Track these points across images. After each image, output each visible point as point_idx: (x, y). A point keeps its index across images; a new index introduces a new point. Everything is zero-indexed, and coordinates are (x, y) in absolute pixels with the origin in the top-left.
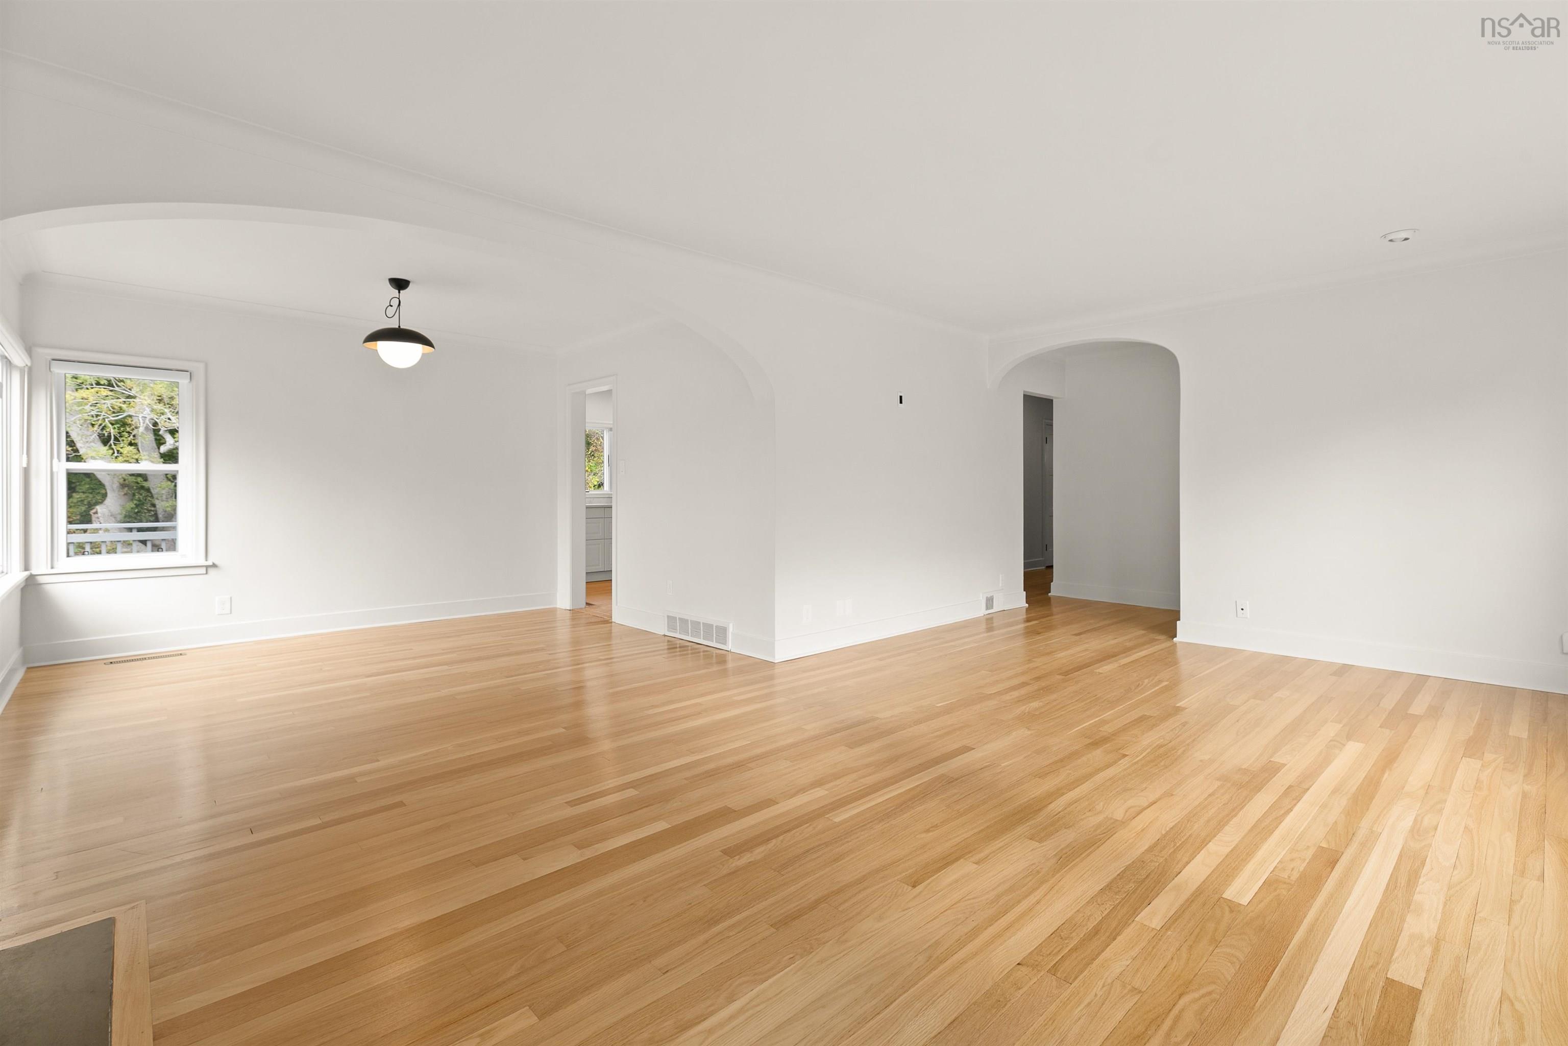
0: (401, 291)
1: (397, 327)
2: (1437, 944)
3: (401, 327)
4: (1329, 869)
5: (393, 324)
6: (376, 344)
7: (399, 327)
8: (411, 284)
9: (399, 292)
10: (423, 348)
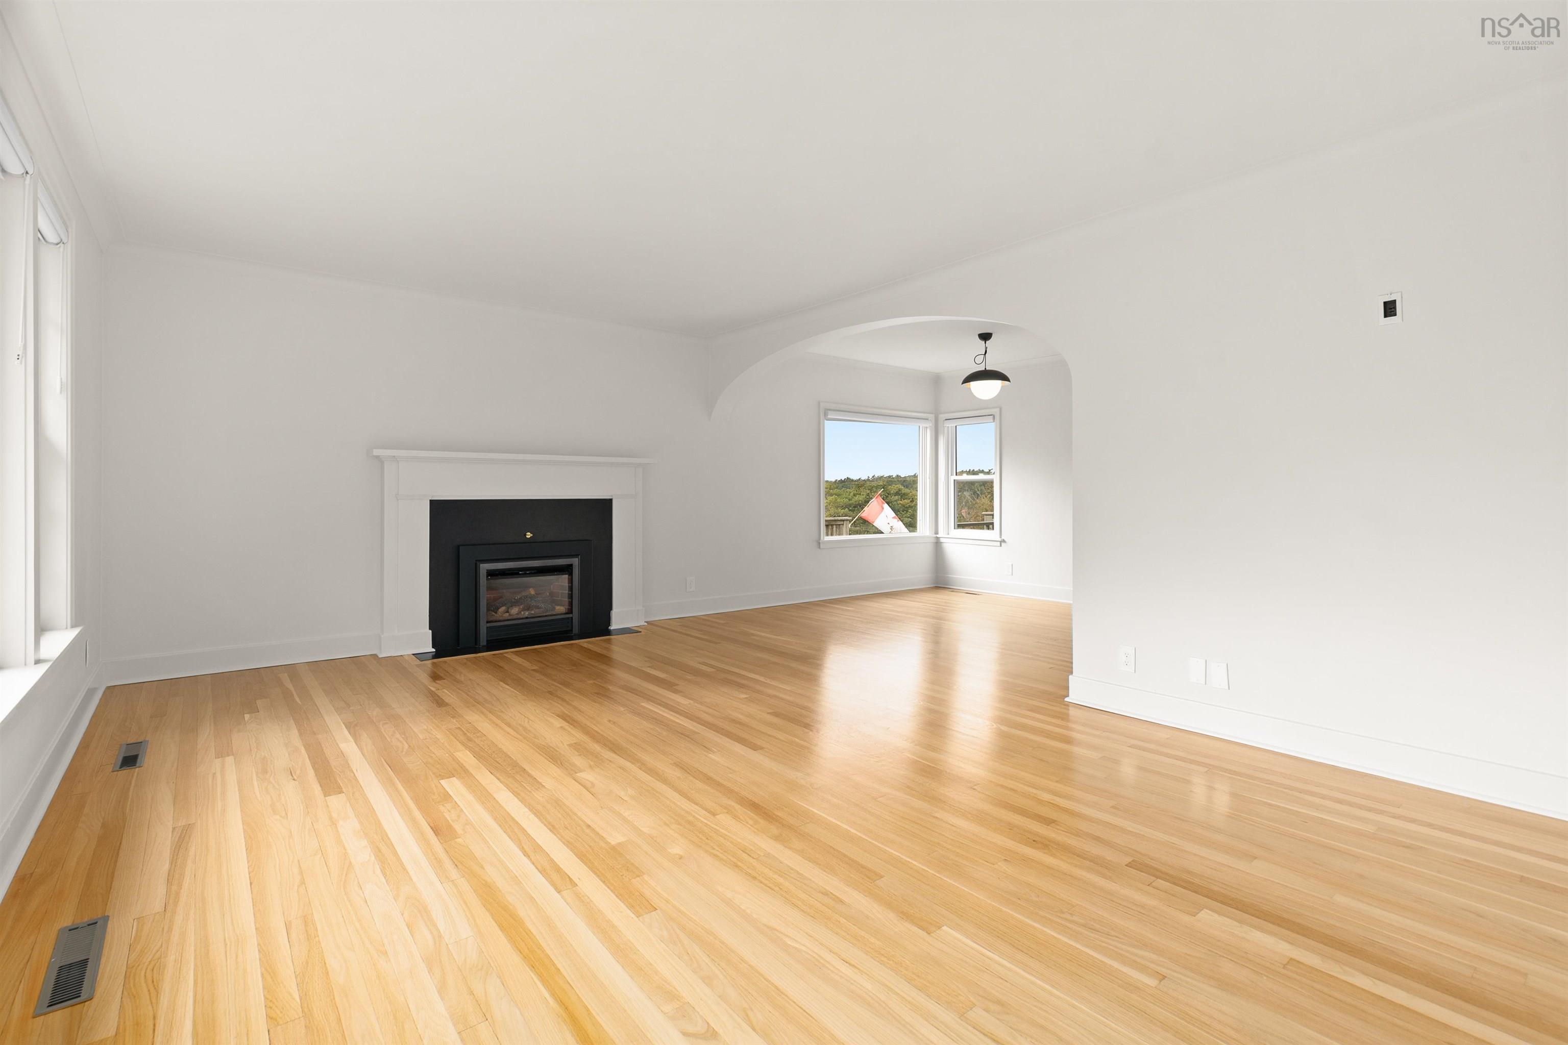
0: (987, 342)
1: (984, 369)
2: (333, 823)
3: (987, 369)
4: (432, 825)
5: (981, 368)
6: (970, 384)
7: (985, 369)
8: (993, 335)
9: (985, 343)
10: (1002, 383)
